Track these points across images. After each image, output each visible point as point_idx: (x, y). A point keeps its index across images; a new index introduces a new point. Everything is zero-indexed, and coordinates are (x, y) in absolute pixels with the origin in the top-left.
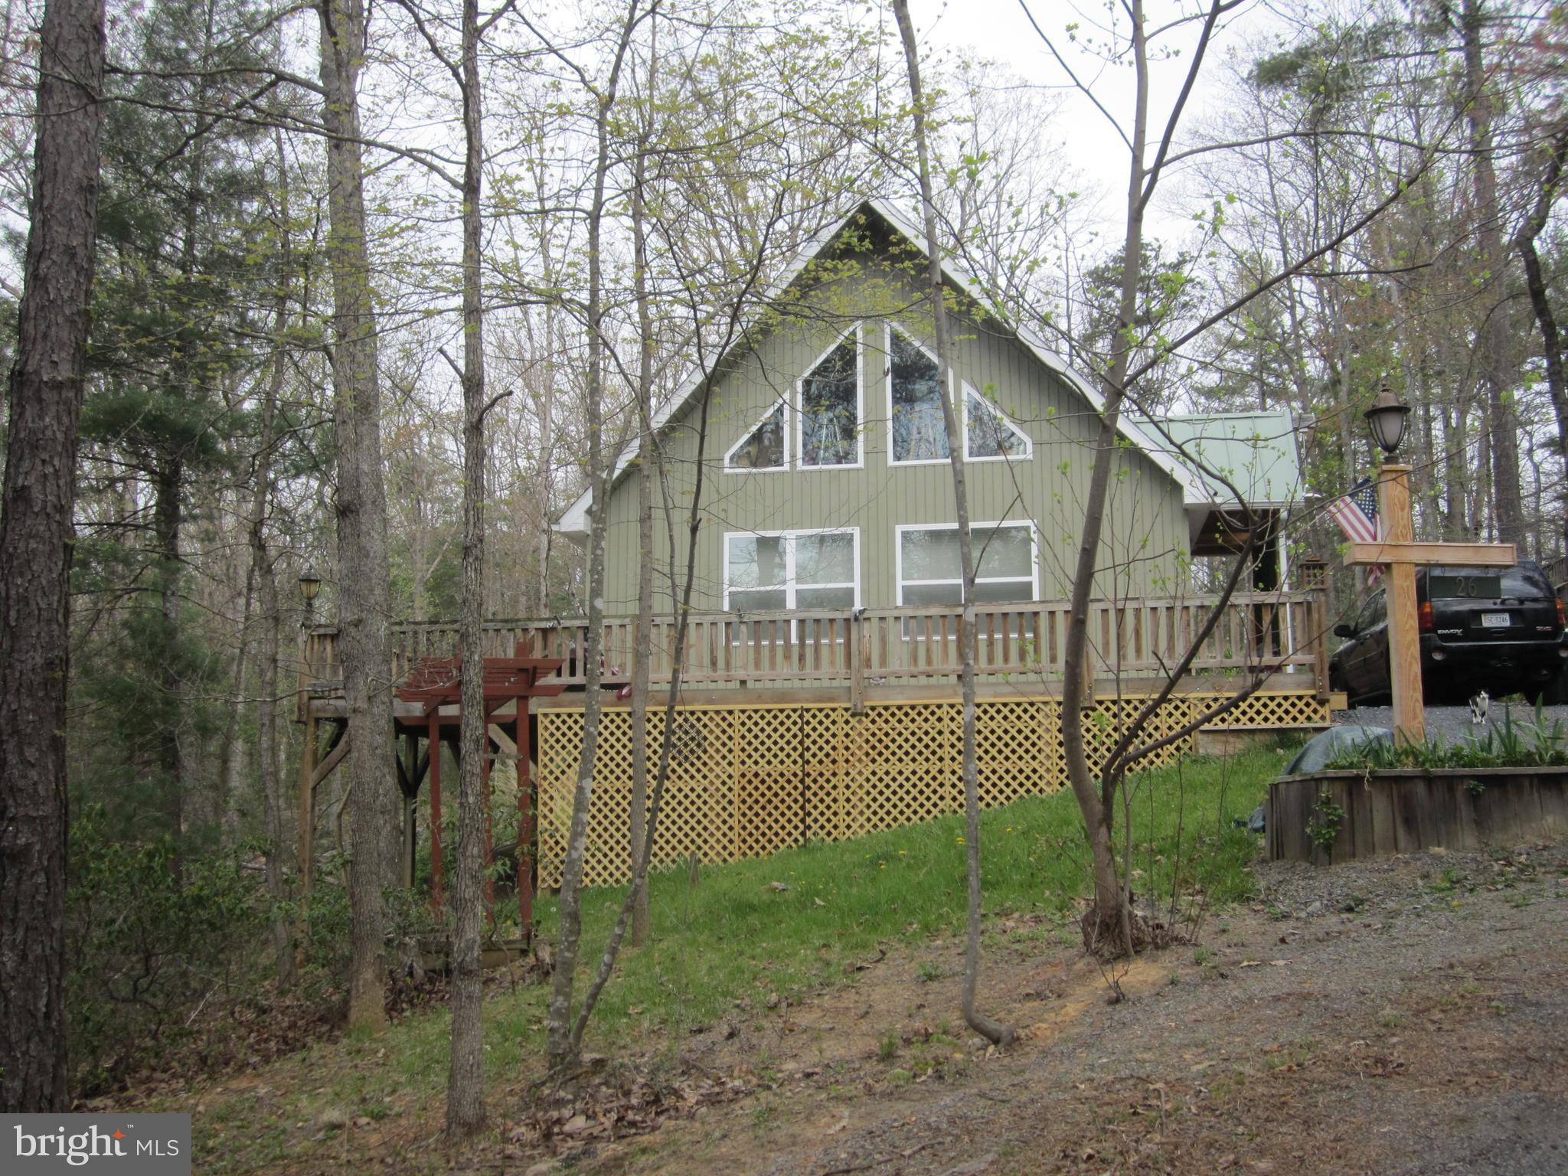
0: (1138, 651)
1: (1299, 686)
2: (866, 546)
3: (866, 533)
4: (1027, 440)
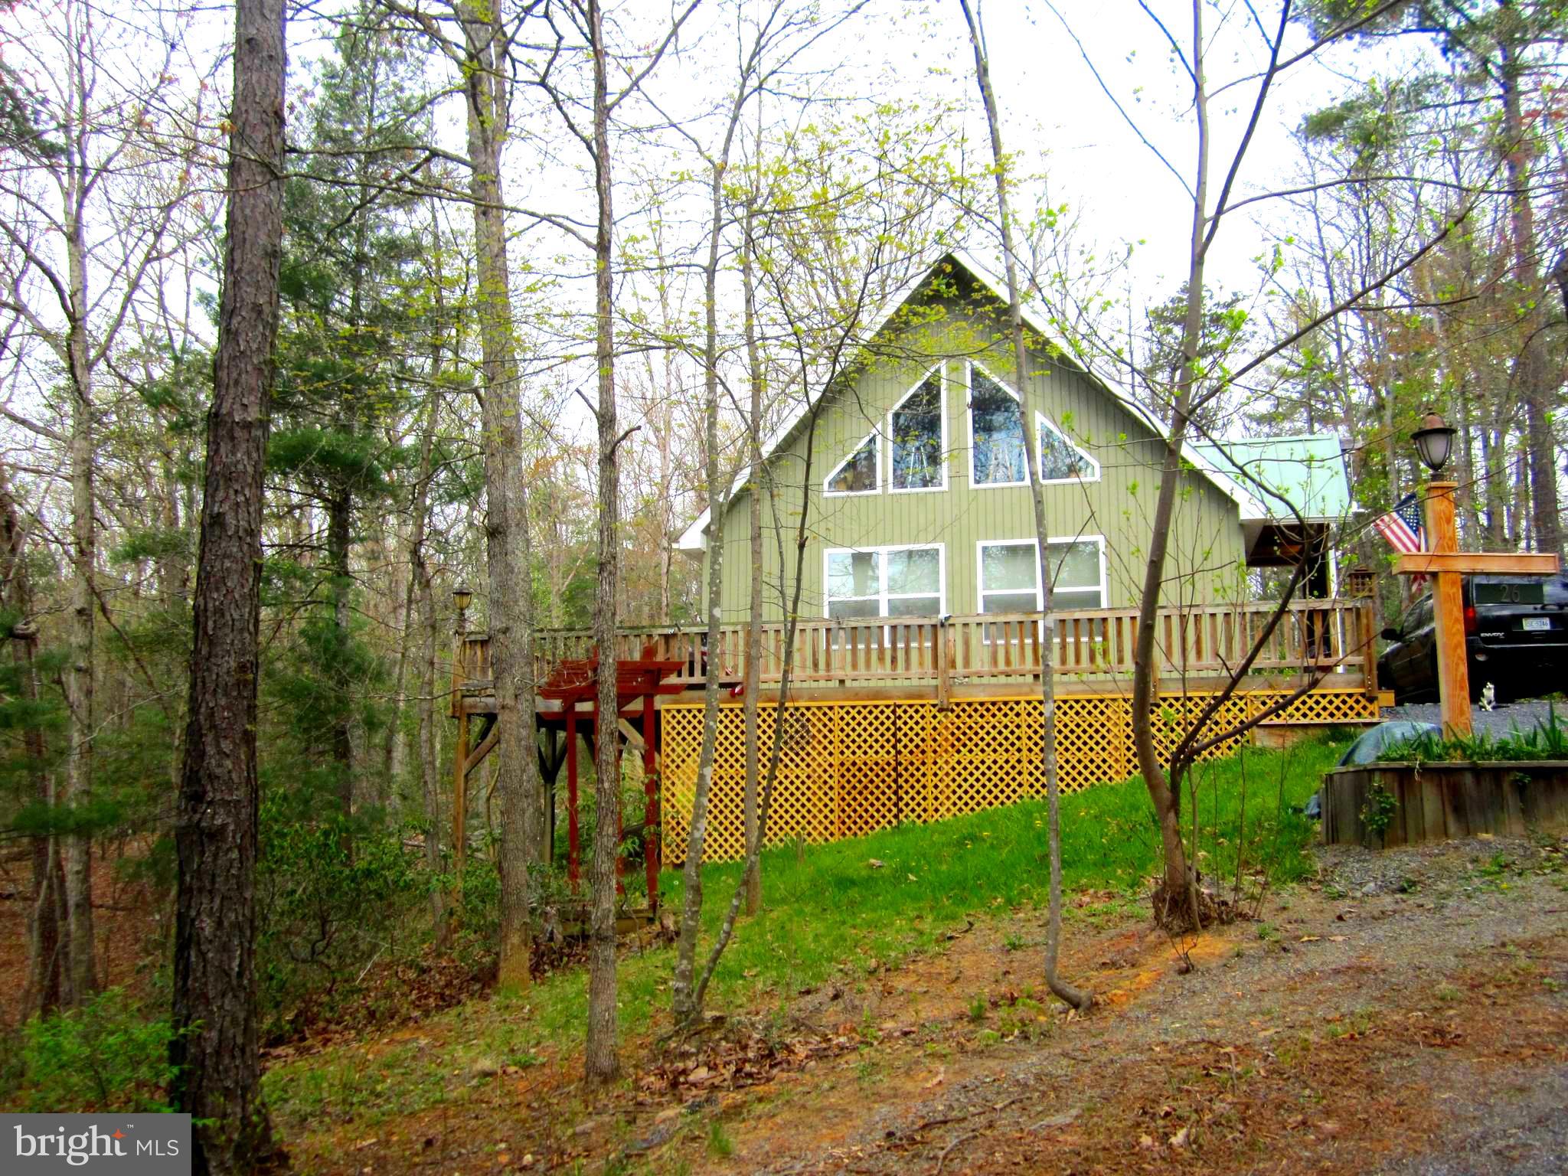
0: (1200, 652)
1: (1349, 684)
2: (950, 559)
3: (950, 548)
4: (1097, 465)
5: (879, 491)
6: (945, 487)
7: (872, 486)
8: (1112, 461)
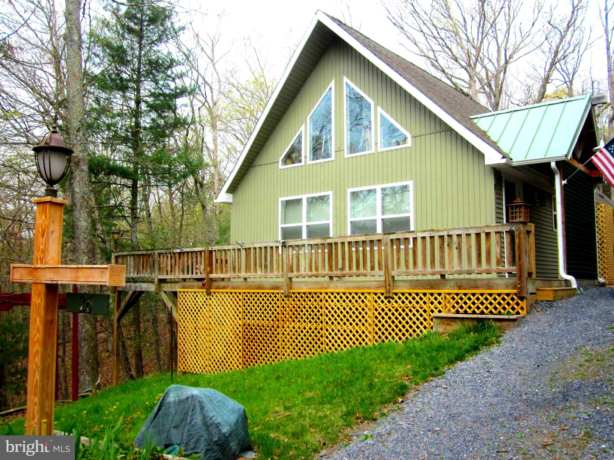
0: (415, 264)
1: (507, 287)
2: (335, 201)
3: (335, 194)
4: (409, 136)
5: (303, 163)
6: (333, 158)
7: (300, 161)
8: (418, 133)
